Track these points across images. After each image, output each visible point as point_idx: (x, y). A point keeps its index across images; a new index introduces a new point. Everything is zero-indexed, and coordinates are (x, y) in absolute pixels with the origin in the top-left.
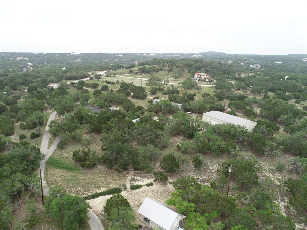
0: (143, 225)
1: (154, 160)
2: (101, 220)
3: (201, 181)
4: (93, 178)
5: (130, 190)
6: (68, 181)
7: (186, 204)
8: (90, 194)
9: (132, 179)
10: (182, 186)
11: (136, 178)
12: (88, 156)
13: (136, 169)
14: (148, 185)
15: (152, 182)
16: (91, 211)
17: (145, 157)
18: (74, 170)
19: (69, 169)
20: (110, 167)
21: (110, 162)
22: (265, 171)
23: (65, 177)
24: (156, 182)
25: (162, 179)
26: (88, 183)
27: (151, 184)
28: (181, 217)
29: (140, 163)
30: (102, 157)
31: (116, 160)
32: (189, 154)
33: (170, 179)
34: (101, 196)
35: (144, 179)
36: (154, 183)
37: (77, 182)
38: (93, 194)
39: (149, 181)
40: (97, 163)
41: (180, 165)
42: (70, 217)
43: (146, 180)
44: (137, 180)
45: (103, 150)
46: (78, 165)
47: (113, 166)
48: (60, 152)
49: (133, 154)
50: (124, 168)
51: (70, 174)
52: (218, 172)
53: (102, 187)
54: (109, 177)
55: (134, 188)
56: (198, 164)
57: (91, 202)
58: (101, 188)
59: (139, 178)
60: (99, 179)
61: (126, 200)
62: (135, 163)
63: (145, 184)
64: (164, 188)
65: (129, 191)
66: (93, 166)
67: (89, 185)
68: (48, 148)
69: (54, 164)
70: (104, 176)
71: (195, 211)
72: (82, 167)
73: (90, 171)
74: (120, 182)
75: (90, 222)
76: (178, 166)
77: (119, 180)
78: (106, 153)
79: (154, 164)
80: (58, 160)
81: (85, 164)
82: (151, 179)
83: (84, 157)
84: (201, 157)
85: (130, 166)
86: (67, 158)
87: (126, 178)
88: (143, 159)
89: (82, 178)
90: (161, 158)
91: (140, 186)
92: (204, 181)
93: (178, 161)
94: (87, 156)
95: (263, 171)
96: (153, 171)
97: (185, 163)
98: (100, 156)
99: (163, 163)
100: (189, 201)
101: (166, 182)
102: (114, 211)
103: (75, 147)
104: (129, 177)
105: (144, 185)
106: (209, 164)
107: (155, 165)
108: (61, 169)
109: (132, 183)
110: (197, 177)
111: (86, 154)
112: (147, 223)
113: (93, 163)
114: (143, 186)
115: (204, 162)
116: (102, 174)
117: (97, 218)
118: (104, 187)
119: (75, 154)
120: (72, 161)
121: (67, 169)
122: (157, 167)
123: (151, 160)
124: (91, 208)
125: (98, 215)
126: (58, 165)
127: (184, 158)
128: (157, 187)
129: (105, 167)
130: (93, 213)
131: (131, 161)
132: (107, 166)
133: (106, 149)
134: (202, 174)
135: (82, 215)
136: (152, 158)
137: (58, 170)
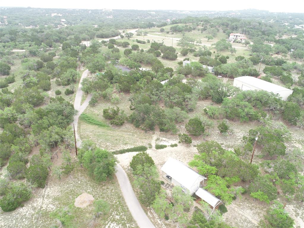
0: (166, 182)
1: (180, 123)
2: (127, 173)
3: (226, 146)
4: (122, 135)
5: (155, 149)
6: (99, 136)
7: (208, 167)
8: (118, 150)
9: (158, 139)
10: (206, 149)
11: (161, 138)
12: (117, 114)
13: (162, 130)
14: (172, 146)
15: (177, 143)
16: (118, 165)
17: (171, 119)
18: (104, 126)
19: (100, 125)
20: (137, 127)
21: (138, 121)
22: (295, 141)
23: (96, 132)
24: (180, 144)
25: (187, 141)
26: (117, 140)
27: (176, 145)
28: (202, 178)
29: (166, 125)
30: (130, 116)
31: (144, 120)
32: (215, 119)
33: (195, 142)
34: (128, 152)
35: (168, 140)
36: (178, 144)
37: (107, 138)
38: (121, 150)
39: (174, 142)
40: (125, 121)
41: (206, 129)
42: (99, 168)
43: (171, 141)
44: (162, 140)
45: (131, 110)
46: (108, 122)
47: (140, 126)
48: (92, 109)
49: (159, 115)
50: (151, 128)
51: (100, 130)
52: (244, 139)
53: (129, 144)
54: (136, 136)
55: (159, 147)
56: (224, 129)
57: (119, 157)
58: (128, 145)
59: (164, 139)
60: (127, 136)
61: (151, 158)
62: (161, 124)
63: (170, 144)
64: (188, 150)
65: (154, 150)
66: (122, 124)
67: (118, 142)
68: (81, 105)
69: (86, 120)
70: (131, 134)
71: (216, 174)
72: (111, 124)
73: (119, 129)
74: (146, 141)
75: (117, 174)
76: (203, 130)
77: (145, 139)
78: (134, 113)
79: (180, 126)
80: (89, 116)
81: (114, 121)
82: (175, 140)
83: (114, 115)
84: (227, 122)
85: (157, 127)
86: (98, 115)
87: (152, 138)
88: (169, 121)
89: (111, 135)
90: (187, 121)
91: (165, 146)
92: (229, 147)
93: (204, 125)
94: (116, 114)
95: (292, 142)
96: (178, 133)
97: (210, 128)
98: (128, 115)
99: (188, 126)
100: (211, 164)
101: (190, 144)
102: (139, 167)
103: (106, 105)
104: (155, 137)
105: (169, 146)
106: (236, 130)
107: (180, 128)
108: (92, 125)
109: (157, 142)
110: (222, 142)
111: (115, 113)
112: (169, 180)
113: (122, 122)
114: (168, 147)
115: (230, 128)
116: (130, 132)
117: (124, 171)
118: (131, 144)
119: (105, 112)
120: (103, 118)
121: (98, 125)
122: (183, 130)
123: (177, 122)
124: (118, 162)
125: (124, 169)
126: (90, 121)
127: (210, 123)
128: (181, 148)
129: (132, 125)
130: (120, 167)
131: (157, 122)
132: (134, 125)
133: (134, 109)
134: (227, 139)
135: (110, 168)
136: (178, 120)
137: (90, 125)
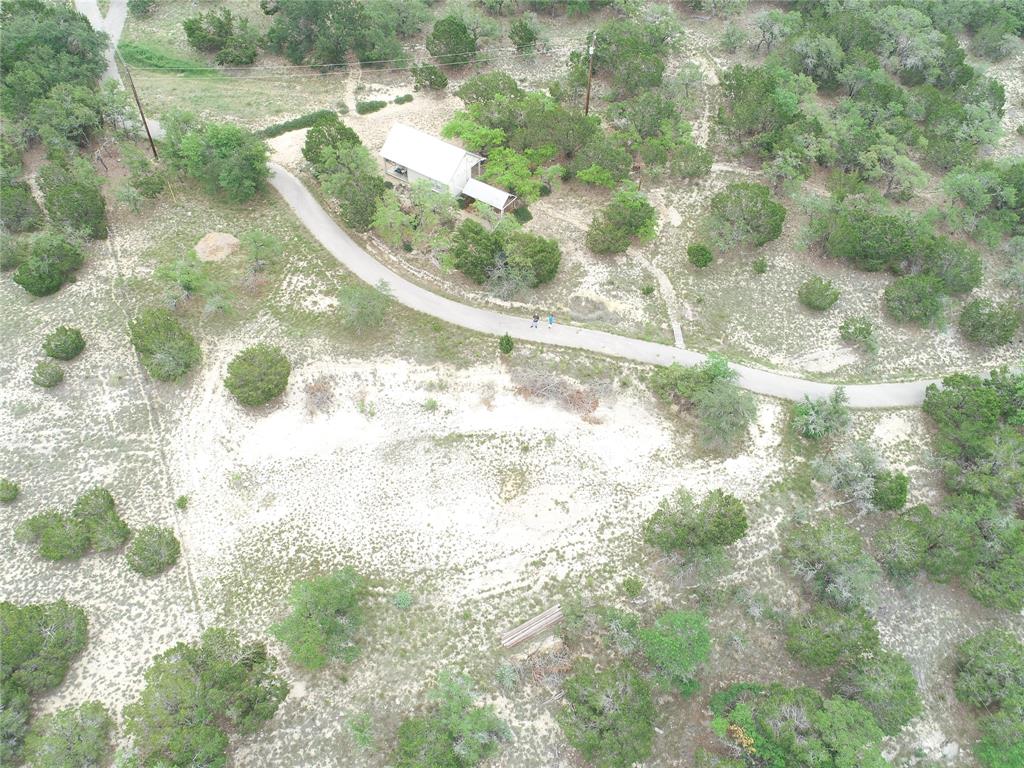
0: (395, 183)
1: (413, 37)
2: (300, 179)
3: (531, 85)
4: (259, 90)
5: (358, 115)
6: (197, 101)
7: (484, 130)
8: (262, 129)
9: (360, 89)
10: (480, 94)
11: (367, 86)
12: (228, 33)
13: (367, 63)
14: (400, 101)
15: (411, 93)
16: (274, 157)
17: (385, 28)
18: (202, 72)
19: (189, 72)
20: (297, 61)
21: (295, 46)
22: (694, 52)
23: (184, 92)
24: (420, 93)
25: (434, 84)
26: (249, 104)
27: (408, 99)
29: (373, 45)
30: (270, 33)
31: (310, 38)
32: (505, 16)
33: (454, 84)
34: (290, 131)
35: (388, 88)
36: (414, 95)
37: (220, 102)
38: (269, 128)
39: (402, 92)
40: (260, 51)
41: (481, 47)
42: (230, 171)
43: (395, 89)
44: (371, 90)
45: (267, 13)
46: (209, 61)
47: (303, 58)
48: (143, 26)
49: (351, 20)
50: (334, 60)
51: (195, 85)
52: (571, 60)
53: (287, 111)
54: (298, 88)
55: (366, 109)
56: (525, 39)
57: (271, 142)
58: (285, 114)
59: (376, 86)
60: (273, 93)
61: (350, 129)
62: (361, 45)
63: (393, 98)
64: (441, 106)
65: (356, 118)
66: (251, 60)
67: (254, 109)
68: (104, 17)
69: (140, 61)
70: (285, 84)
71: (506, 144)
72: (221, 63)
73: (246, 74)
74: (329, 98)
75: (274, 182)
76: (473, 47)
77: (327, 92)
78: (280, 22)
79: (413, 47)
80: (145, 48)
81: (226, 54)
82: (406, 86)
83: (220, 36)
84: (533, 20)
85: (350, 56)
86: (170, 42)
87: (343, 88)
88: (380, 31)
89: (230, 93)
90: (430, 29)
91: (382, 105)
92: (538, 85)
93: (475, 35)
94: (226, 33)
95: (688, 53)
96: (410, 66)
97: (491, 41)
98: (263, 32)
99: (433, 42)
100: (493, 126)
101: (445, 91)
102: (326, 150)
103: (183, 8)
104: (351, 85)
105: (391, 102)
106: (555, 40)
107: (414, 51)
108: (164, 73)
109: (359, 97)
110: (522, 76)
111: (224, 28)
112: (402, 178)
113: (249, 52)
114: (388, 105)
115: (542, 35)
116: (279, 80)
117: (291, 176)
118: (292, 111)
119: (191, 29)
120: (188, 49)
121: (183, 71)
122: (421, 55)
123: (403, 35)
124: (272, 151)
125: (291, 170)
126: (154, 62)
127: (488, 27)
128: (423, 103)
129: (282, 60)
130: (282, 169)
131: (348, 39)
132: (289, 56)
133: (275, 10)
134: (534, 68)
135: (258, 165)
136: (405, 31)
137: (158, 75)
